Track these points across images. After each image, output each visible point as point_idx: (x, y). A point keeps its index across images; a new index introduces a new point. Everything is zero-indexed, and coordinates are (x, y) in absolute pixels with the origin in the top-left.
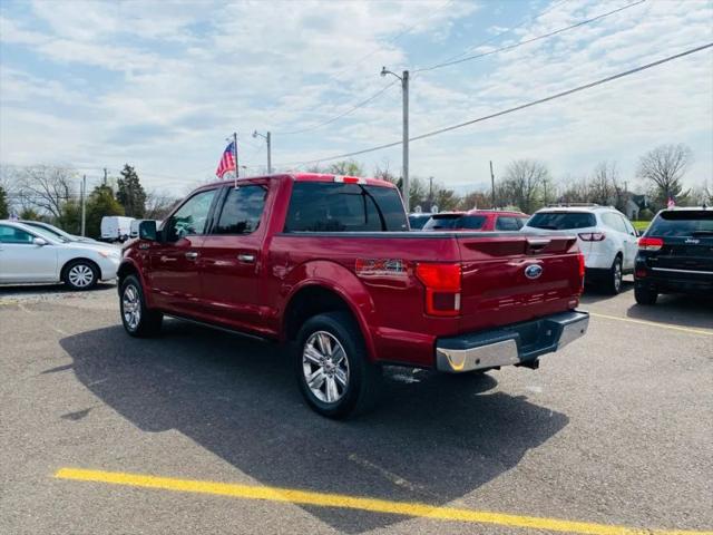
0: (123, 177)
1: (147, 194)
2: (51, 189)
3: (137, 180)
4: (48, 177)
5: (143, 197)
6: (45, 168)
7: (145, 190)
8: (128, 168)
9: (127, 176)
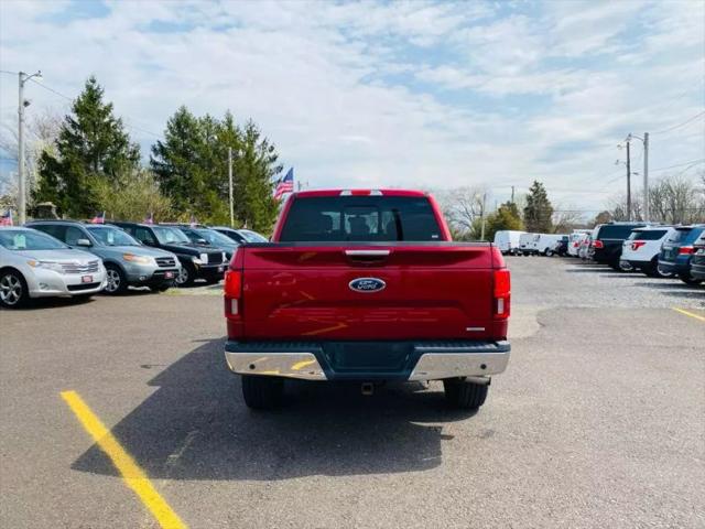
0: (531, 193)
1: (555, 208)
2: (469, 208)
3: (544, 196)
4: (467, 198)
5: (550, 211)
6: (465, 190)
7: (552, 205)
8: (536, 184)
9: (536, 192)
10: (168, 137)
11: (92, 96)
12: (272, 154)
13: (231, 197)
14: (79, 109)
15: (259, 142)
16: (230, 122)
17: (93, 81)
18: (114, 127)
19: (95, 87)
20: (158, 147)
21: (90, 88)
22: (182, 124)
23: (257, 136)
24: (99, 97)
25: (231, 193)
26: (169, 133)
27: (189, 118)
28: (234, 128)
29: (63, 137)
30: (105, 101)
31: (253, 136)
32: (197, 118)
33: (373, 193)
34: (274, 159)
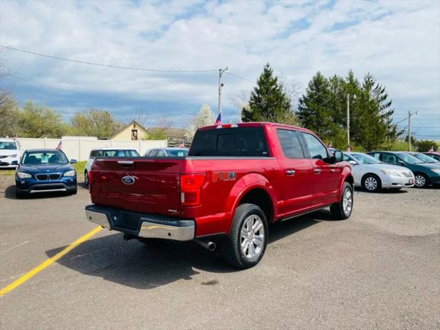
10: (308, 92)
11: (267, 74)
13: (348, 126)
14: (261, 83)
15: (373, 88)
16: (351, 78)
17: (268, 66)
18: (278, 90)
19: (269, 69)
20: (303, 99)
21: (266, 70)
22: (318, 83)
24: (270, 74)
25: (348, 124)
26: (309, 89)
27: (322, 78)
28: (354, 81)
29: (252, 99)
30: (273, 76)
31: (369, 84)
32: (328, 78)
33: (232, 126)
34: (385, 97)
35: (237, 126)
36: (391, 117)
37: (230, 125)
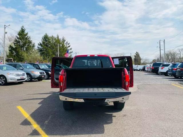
0: (136, 55)
1: (142, 59)
3: (139, 55)
5: (140, 59)
8: (137, 52)
10: (42, 41)
11: (23, 31)
12: (69, 45)
14: (19, 34)
16: (58, 37)
17: (23, 27)
18: (28, 39)
20: (39, 44)
21: (22, 29)
22: (46, 38)
23: (65, 41)
24: (24, 31)
25: (58, 55)
27: (47, 36)
28: (59, 39)
29: (15, 41)
30: (26, 32)
31: (64, 41)
32: (50, 36)
33: (95, 56)
34: (69, 46)
35: (97, 56)
36: (71, 54)
37: (94, 55)
